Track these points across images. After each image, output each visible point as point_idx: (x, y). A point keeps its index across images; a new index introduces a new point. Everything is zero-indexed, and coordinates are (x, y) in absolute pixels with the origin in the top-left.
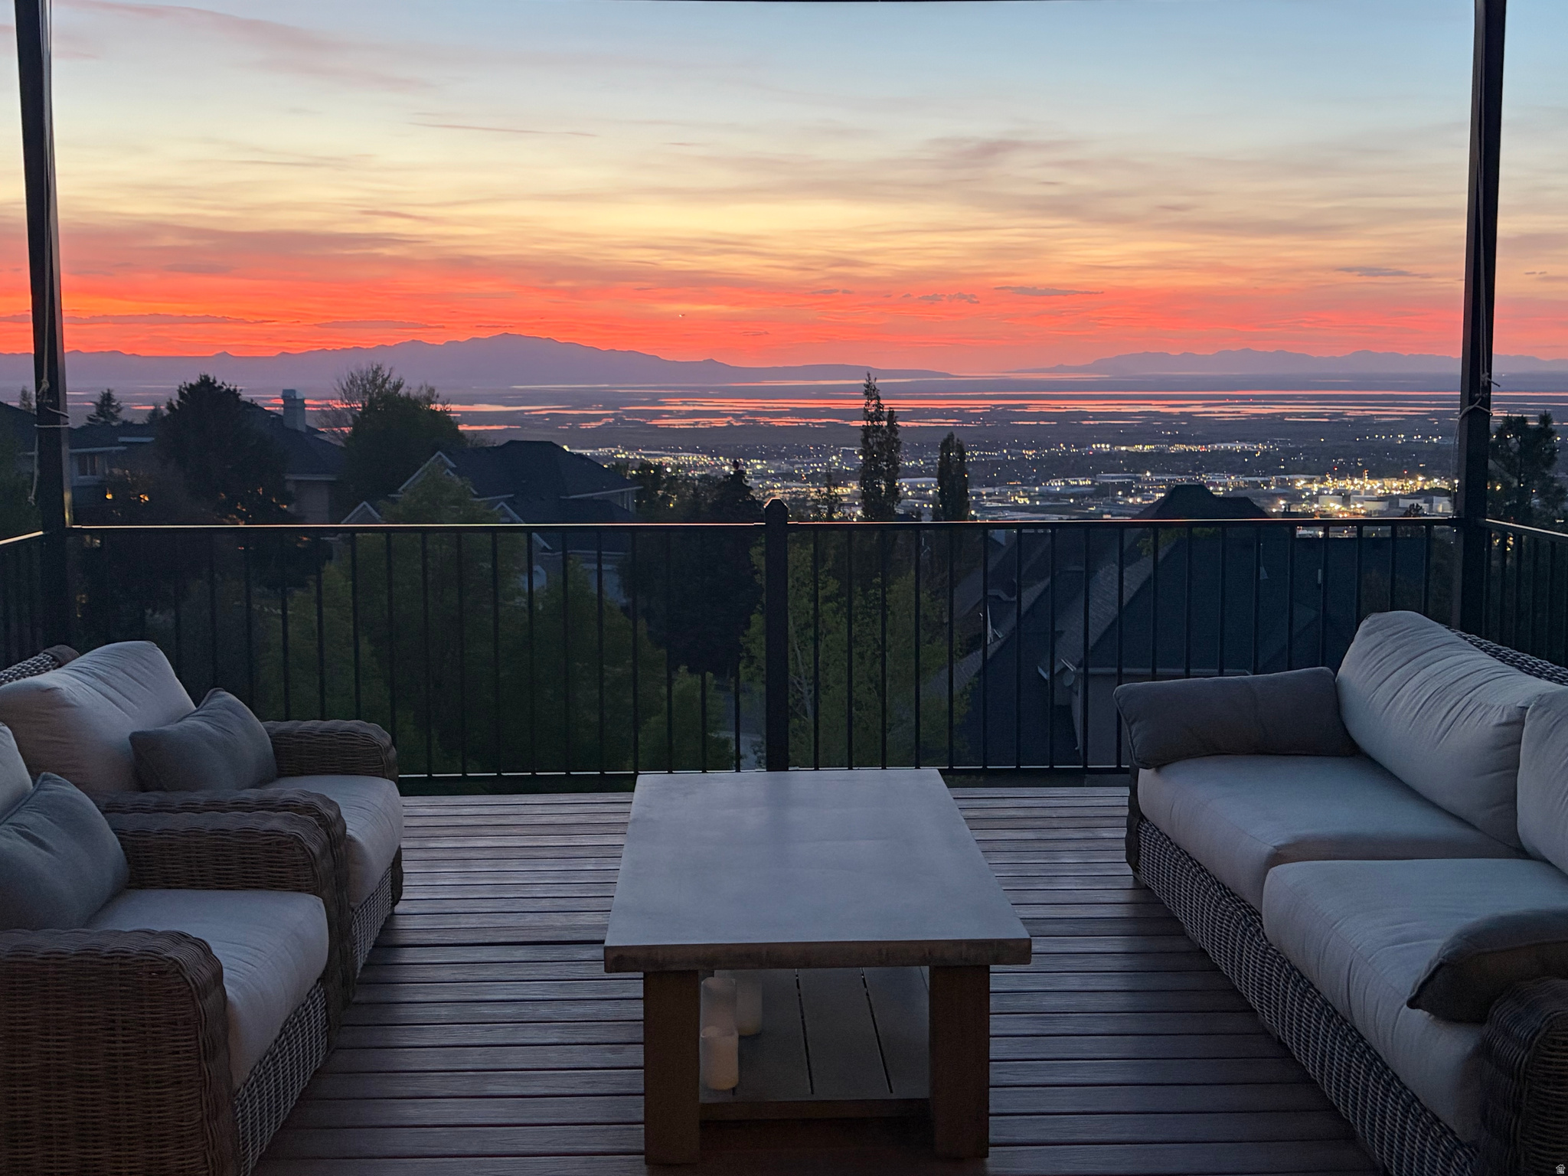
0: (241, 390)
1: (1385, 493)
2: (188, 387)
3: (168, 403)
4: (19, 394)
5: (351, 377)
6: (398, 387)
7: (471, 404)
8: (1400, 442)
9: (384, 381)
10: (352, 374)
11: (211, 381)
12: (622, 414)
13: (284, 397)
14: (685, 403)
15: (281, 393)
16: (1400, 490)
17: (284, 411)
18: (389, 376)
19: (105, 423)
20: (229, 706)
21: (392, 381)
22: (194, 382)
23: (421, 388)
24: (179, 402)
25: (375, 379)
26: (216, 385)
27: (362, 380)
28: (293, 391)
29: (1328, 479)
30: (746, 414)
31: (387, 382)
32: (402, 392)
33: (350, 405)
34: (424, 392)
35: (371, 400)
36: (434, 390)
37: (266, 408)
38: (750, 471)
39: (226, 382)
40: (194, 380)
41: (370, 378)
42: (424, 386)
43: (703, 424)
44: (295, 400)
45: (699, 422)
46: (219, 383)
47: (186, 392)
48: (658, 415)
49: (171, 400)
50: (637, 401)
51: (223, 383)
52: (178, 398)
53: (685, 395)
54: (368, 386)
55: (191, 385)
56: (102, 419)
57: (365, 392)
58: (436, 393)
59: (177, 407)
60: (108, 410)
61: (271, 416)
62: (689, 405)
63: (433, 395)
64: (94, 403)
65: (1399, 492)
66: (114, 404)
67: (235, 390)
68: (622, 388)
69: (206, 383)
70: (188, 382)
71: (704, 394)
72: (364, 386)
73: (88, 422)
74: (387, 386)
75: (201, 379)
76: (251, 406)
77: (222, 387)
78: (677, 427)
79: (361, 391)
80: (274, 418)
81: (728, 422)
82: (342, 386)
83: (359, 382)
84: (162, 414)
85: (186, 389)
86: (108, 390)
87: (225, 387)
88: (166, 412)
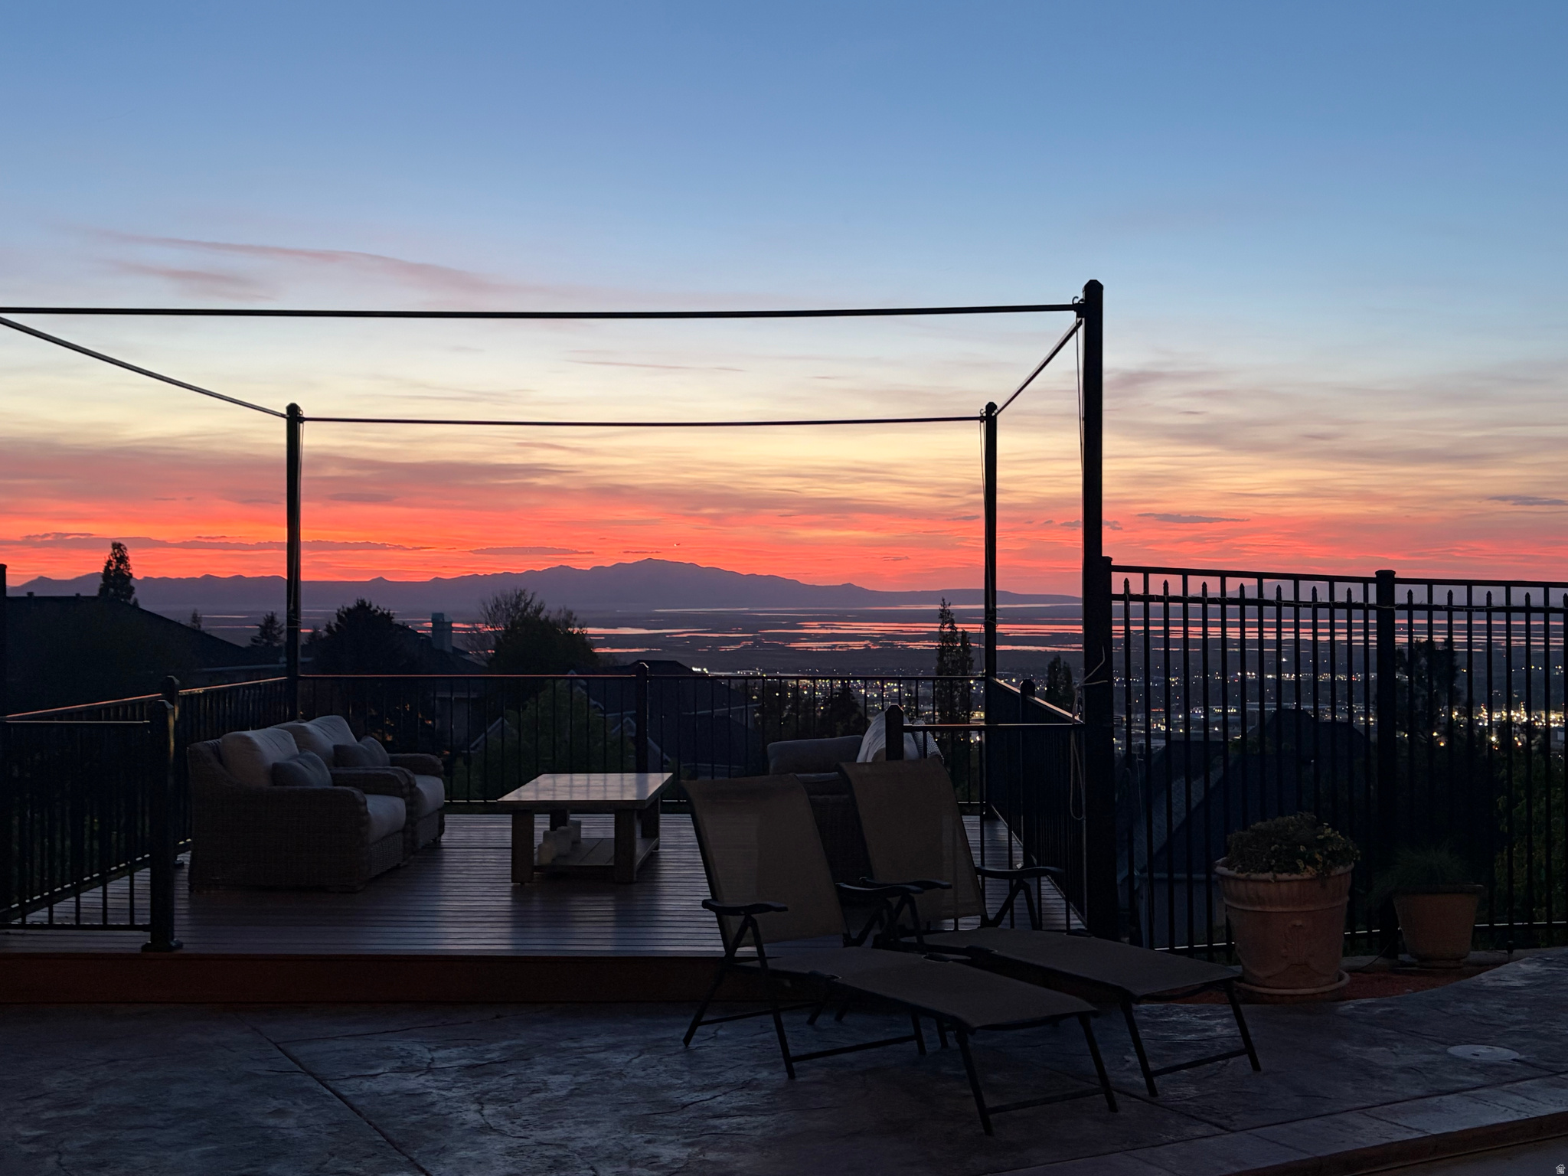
0: (394, 614)
1: (1543, 725)
2: (346, 610)
3: (327, 626)
4: (191, 616)
5: (495, 602)
6: (539, 611)
7: (615, 627)
8: (1557, 674)
9: (527, 605)
10: (497, 599)
11: (367, 605)
12: (761, 637)
13: (433, 621)
14: (823, 627)
15: (431, 616)
16: (1559, 722)
17: (433, 634)
18: (531, 601)
19: (267, 644)
20: (372, 742)
21: (534, 605)
22: (351, 606)
23: (560, 611)
24: (336, 625)
25: (518, 603)
26: (372, 609)
27: (506, 604)
28: (442, 615)
29: (1483, 711)
30: (883, 638)
31: (529, 606)
32: (542, 616)
33: (494, 628)
34: (563, 615)
35: (512, 623)
36: (572, 614)
37: (419, 632)
38: (886, 695)
39: (380, 607)
40: (351, 605)
41: (513, 602)
42: (563, 610)
43: (840, 647)
44: (443, 623)
45: (836, 645)
46: (374, 607)
47: (344, 616)
48: (796, 638)
49: (330, 623)
50: (775, 624)
51: (378, 607)
52: (336, 620)
53: (825, 618)
54: (511, 610)
55: (348, 609)
56: (265, 640)
57: (509, 615)
58: (574, 616)
59: (335, 629)
60: (271, 632)
61: (421, 638)
62: (827, 629)
63: (571, 618)
64: (260, 626)
65: (1557, 725)
66: (277, 626)
67: (389, 614)
68: (762, 611)
69: (362, 606)
70: (346, 606)
71: (843, 617)
72: (508, 610)
73: (251, 642)
74: (529, 610)
75: (358, 603)
76: (404, 628)
77: (377, 611)
78: (815, 650)
79: (505, 614)
80: (423, 640)
81: (866, 645)
82: (487, 608)
83: (503, 606)
84: (321, 635)
85: (344, 612)
86: (272, 613)
87: (379, 611)
88: (325, 634)
